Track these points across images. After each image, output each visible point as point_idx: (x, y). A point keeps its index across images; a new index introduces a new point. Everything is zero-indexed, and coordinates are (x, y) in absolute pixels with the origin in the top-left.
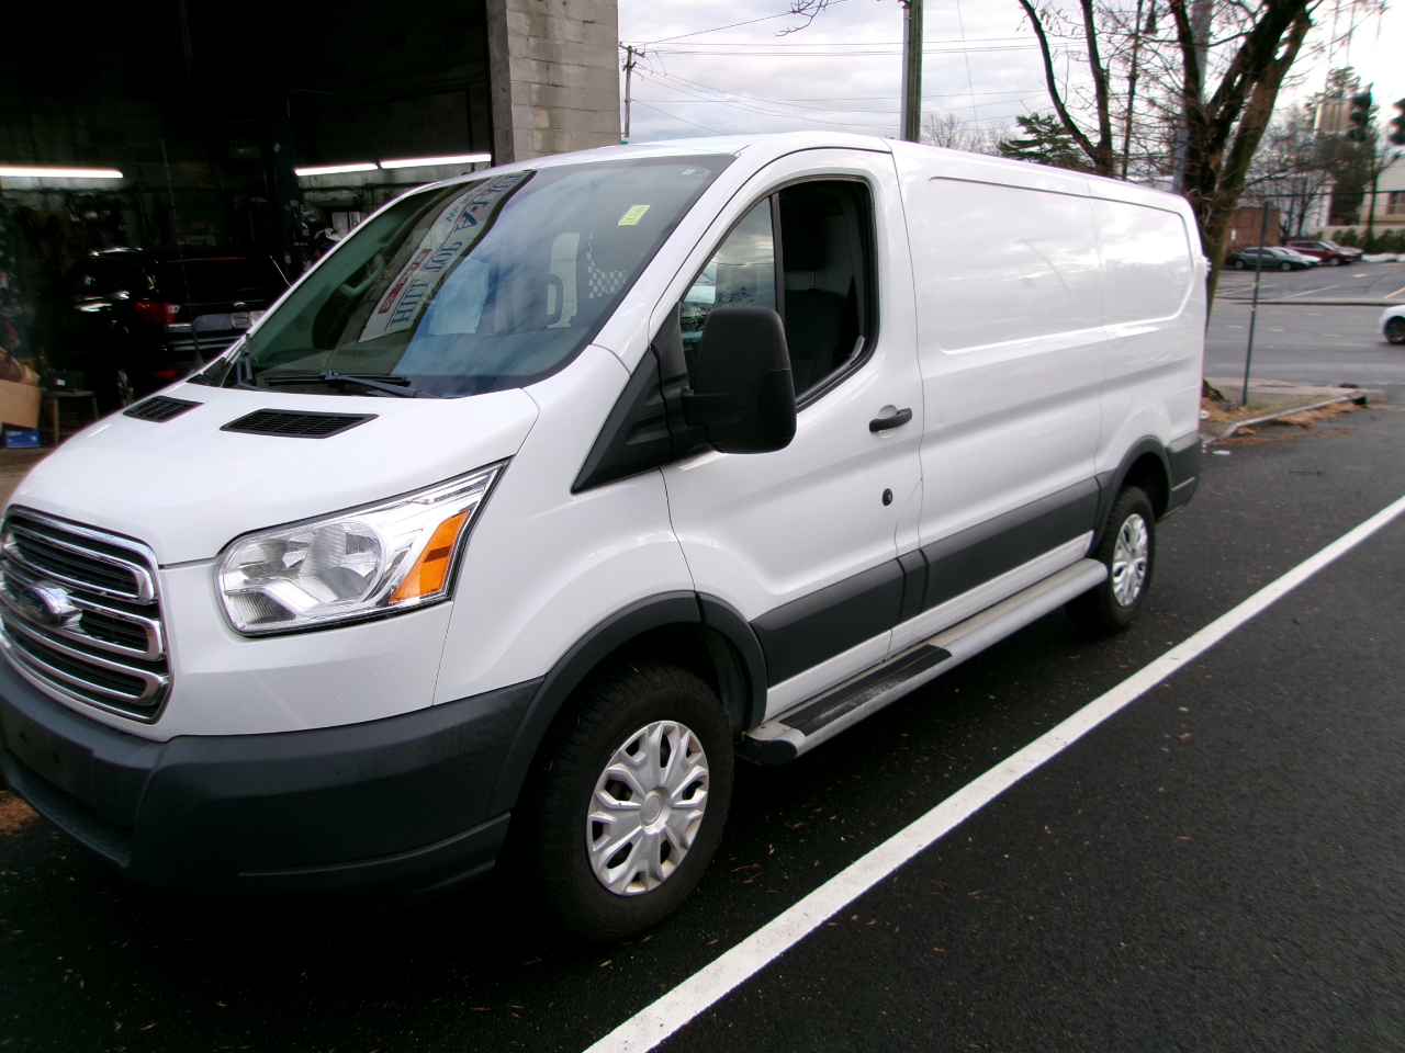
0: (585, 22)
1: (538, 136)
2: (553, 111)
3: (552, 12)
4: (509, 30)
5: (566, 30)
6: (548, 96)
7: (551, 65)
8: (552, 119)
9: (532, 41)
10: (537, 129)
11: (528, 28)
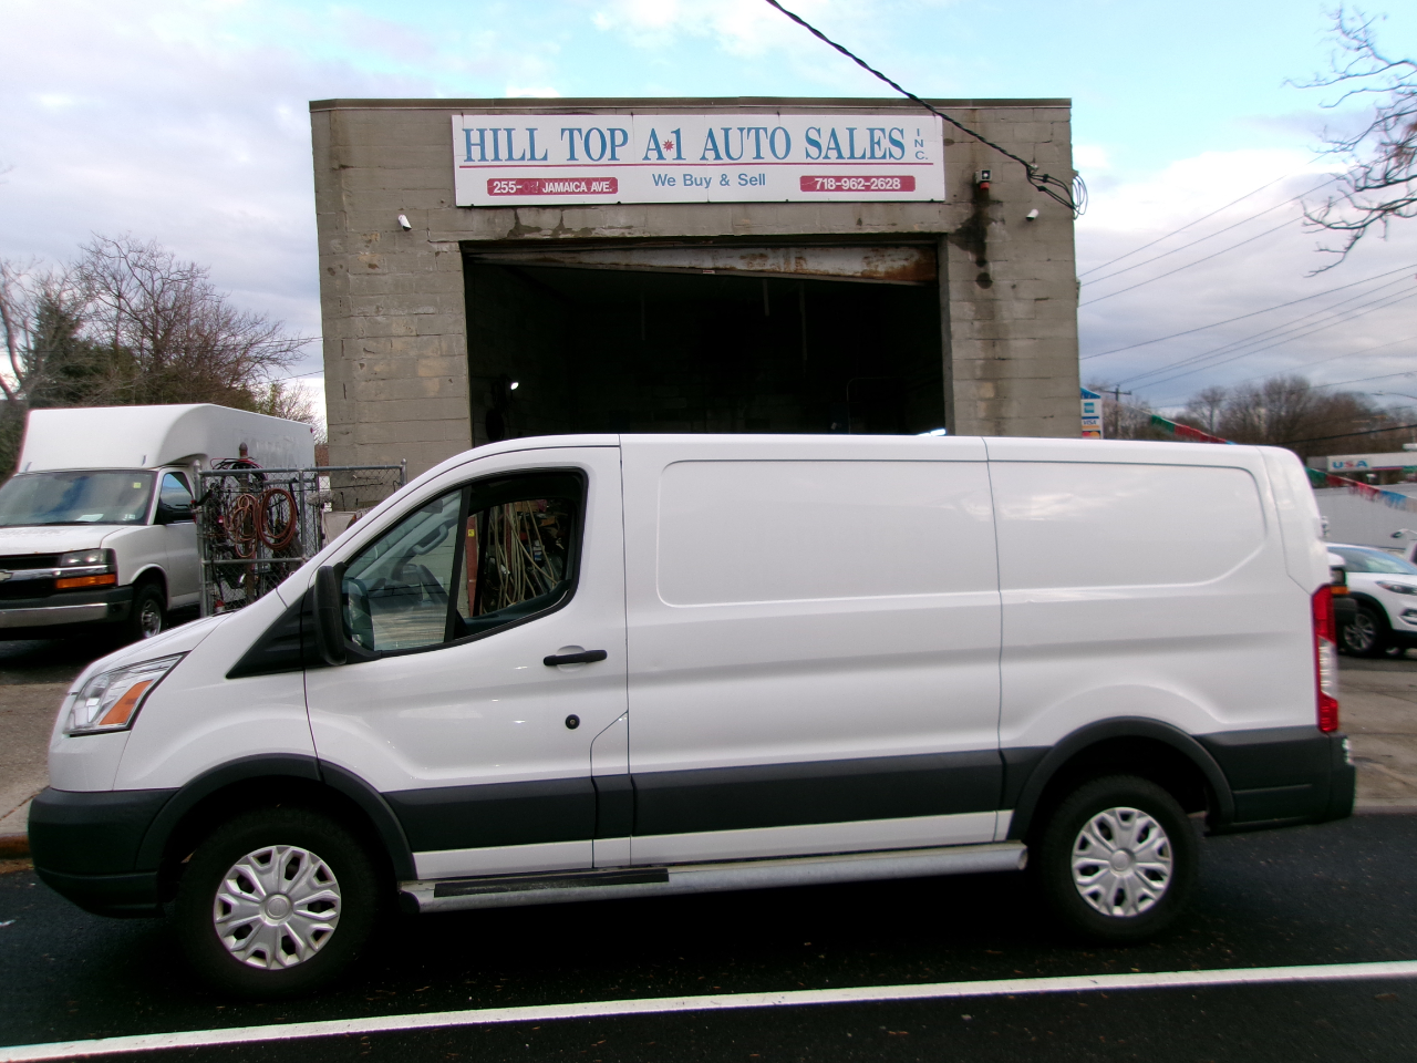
0: (1037, 300)
1: (982, 406)
2: (999, 382)
3: (999, 296)
4: (952, 319)
5: (1014, 310)
6: (994, 370)
7: (997, 342)
8: (998, 390)
9: (977, 324)
10: (982, 399)
11: (973, 313)
